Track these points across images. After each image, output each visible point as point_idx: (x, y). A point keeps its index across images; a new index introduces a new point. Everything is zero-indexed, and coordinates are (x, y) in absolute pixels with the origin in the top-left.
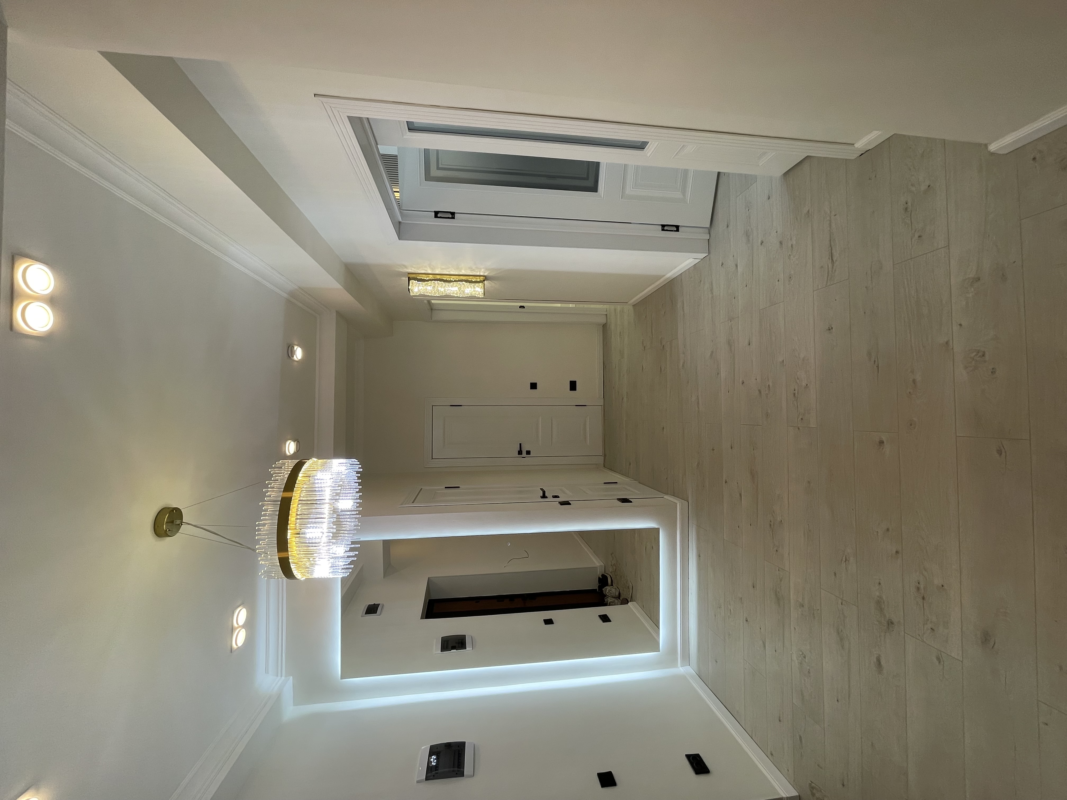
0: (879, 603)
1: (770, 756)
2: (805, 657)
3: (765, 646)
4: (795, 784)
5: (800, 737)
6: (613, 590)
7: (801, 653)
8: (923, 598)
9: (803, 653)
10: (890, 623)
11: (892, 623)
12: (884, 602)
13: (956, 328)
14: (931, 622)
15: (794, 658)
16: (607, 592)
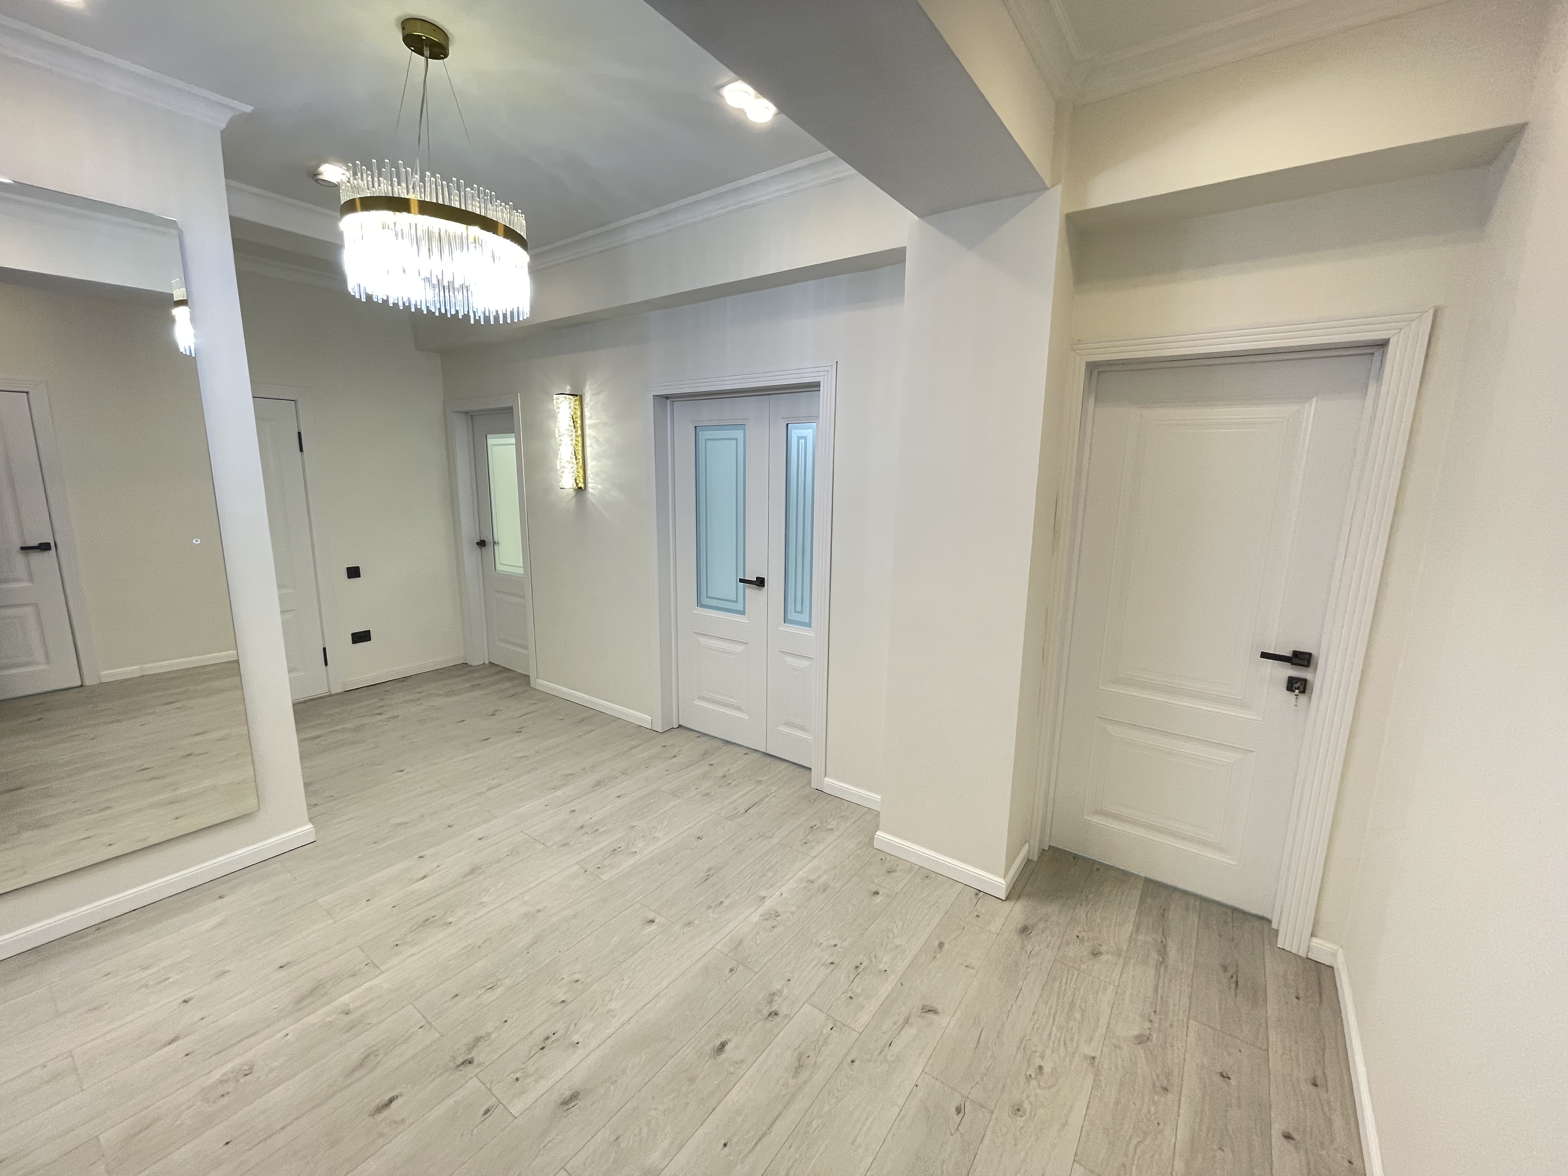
13: (778, 893)
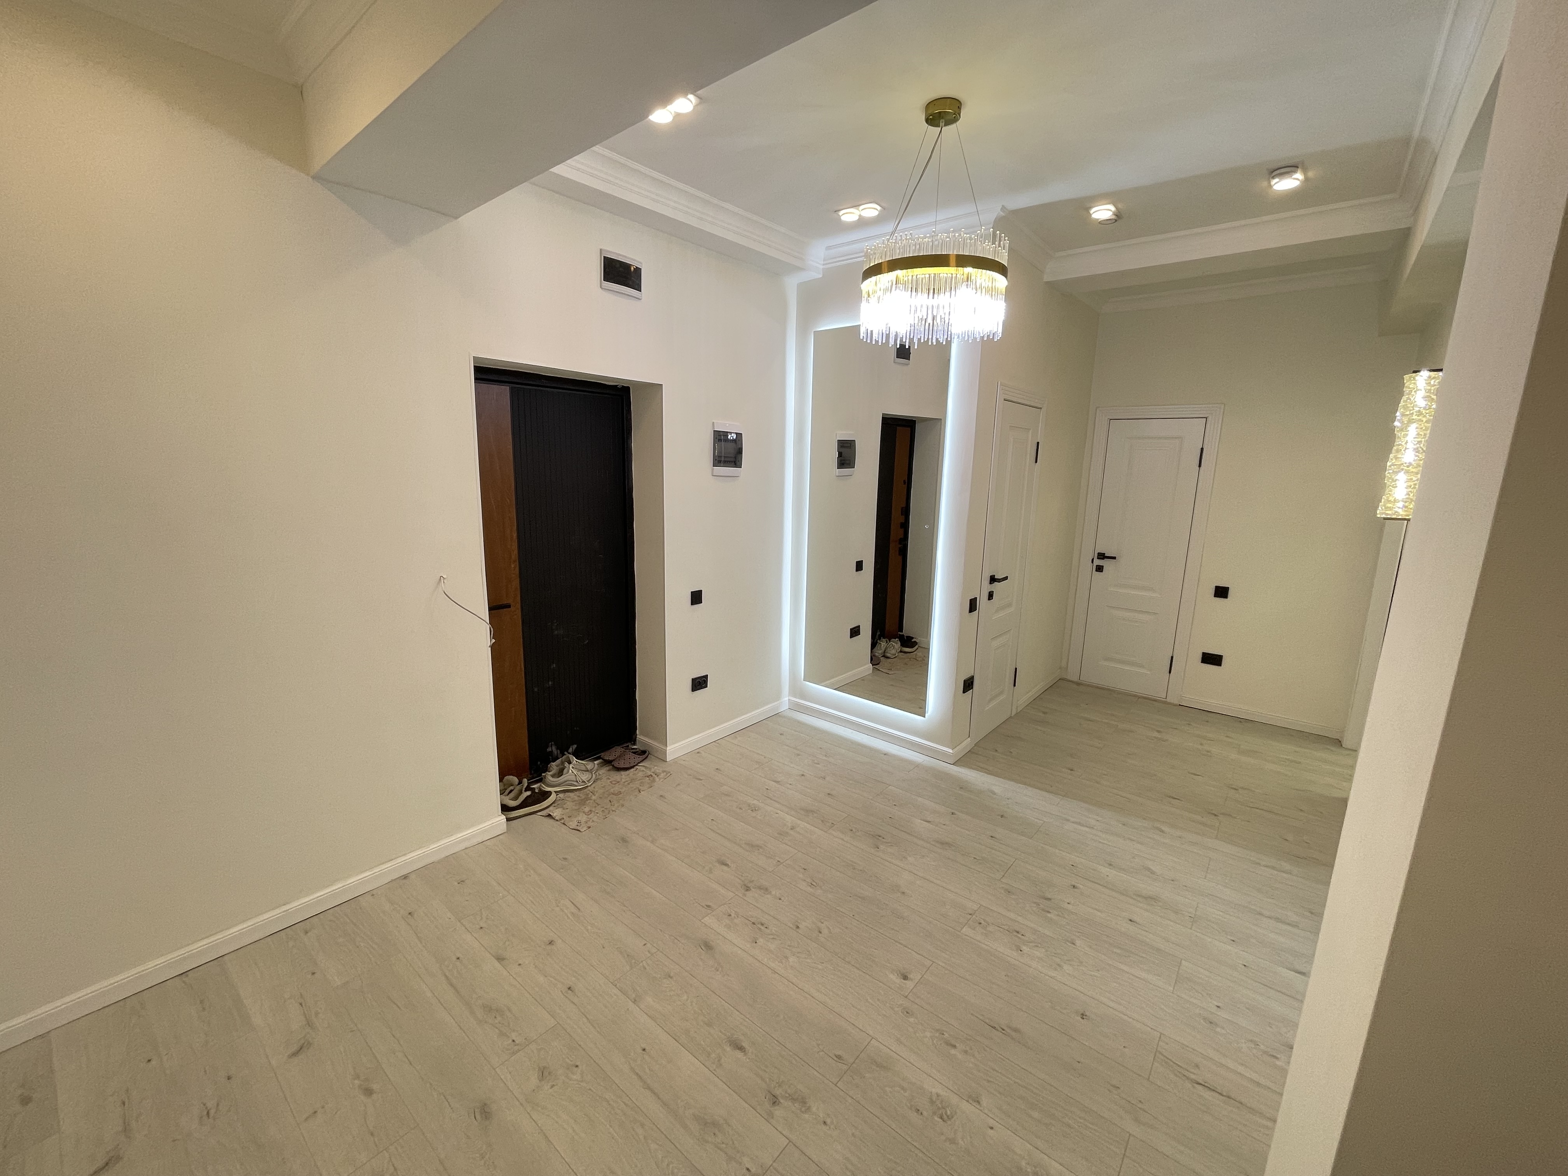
0: (766, 890)
1: (697, 751)
2: (752, 810)
3: (775, 782)
4: (675, 761)
5: (701, 780)
6: (893, 652)
7: (757, 809)
8: (754, 923)
9: (755, 810)
10: (748, 889)
11: (747, 890)
12: (764, 894)
14: (735, 917)
15: (755, 802)
16: (893, 643)
